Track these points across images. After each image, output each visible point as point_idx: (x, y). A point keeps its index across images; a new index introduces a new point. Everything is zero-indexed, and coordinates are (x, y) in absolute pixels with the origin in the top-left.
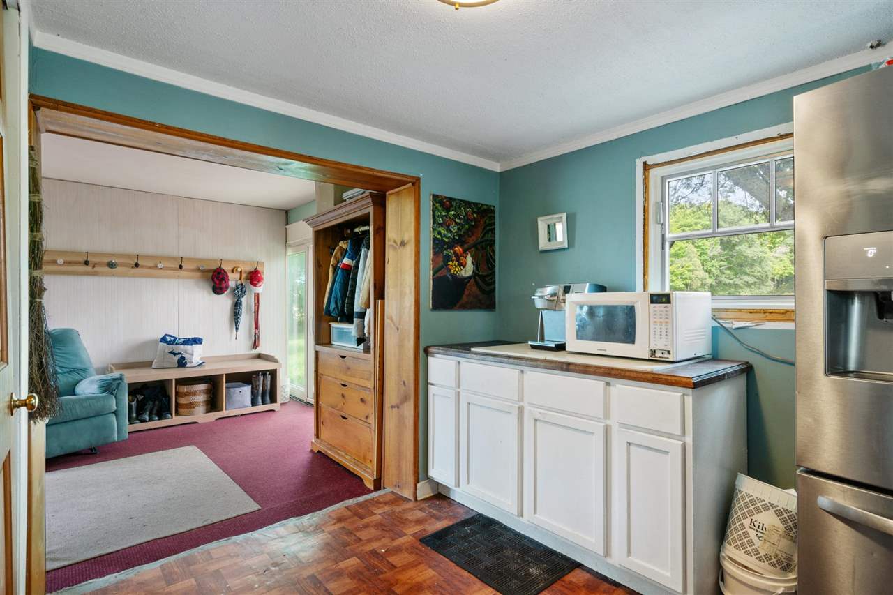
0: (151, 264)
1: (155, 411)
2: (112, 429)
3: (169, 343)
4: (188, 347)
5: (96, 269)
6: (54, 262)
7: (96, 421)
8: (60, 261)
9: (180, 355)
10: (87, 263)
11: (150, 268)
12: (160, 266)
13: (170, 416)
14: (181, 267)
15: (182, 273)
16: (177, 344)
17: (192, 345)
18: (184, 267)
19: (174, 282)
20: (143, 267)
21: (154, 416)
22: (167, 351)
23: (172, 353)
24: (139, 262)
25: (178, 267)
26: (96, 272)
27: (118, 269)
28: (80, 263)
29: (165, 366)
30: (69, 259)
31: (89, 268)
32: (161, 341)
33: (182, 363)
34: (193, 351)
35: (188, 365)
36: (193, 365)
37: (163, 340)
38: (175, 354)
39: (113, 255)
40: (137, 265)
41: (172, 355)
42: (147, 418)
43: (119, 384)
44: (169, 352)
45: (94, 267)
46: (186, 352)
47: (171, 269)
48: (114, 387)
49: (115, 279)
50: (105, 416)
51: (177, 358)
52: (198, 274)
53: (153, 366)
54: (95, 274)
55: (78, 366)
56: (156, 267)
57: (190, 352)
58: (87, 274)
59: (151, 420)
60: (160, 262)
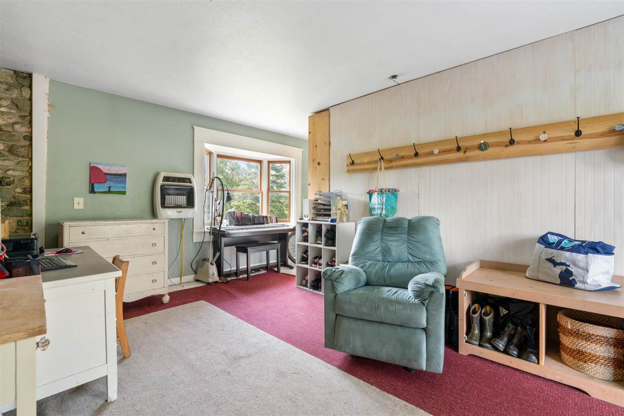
0: (531, 137)
1: (515, 341)
2: (419, 352)
3: (549, 245)
4: (580, 257)
5: (467, 154)
6: (432, 153)
7: (402, 332)
8: (436, 151)
9: (564, 268)
10: (459, 149)
11: (529, 142)
12: (543, 137)
13: (534, 358)
14: (578, 133)
15: (581, 142)
16: (563, 249)
17: (587, 253)
18: (584, 132)
19: (568, 158)
20: (519, 143)
21: (512, 347)
22: (544, 257)
23: (551, 260)
24: (515, 138)
25: (573, 134)
26: (468, 157)
27: (490, 150)
28: (452, 150)
29: (541, 277)
30: (443, 148)
31: (460, 155)
32: (539, 242)
33: (567, 280)
34: (587, 263)
35: (578, 285)
36: (588, 287)
37: (543, 240)
38: (555, 264)
39: (484, 135)
40: (512, 142)
41: (551, 265)
42: (501, 345)
43: (432, 293)
44: (547, 259)
45: (465, 152)
46: (575, 265)
47: (562, 139)
48: (426, 295)
49: (489, 163)
50: (412, 330)
51: (558, 270)
52: (613, 139)
53: (527, 275)
54: (466, 160)
55: (428, 257)
56: (537, 140)
57: (582, 264)
58: (460, 160)
59: (506, 352)
60: (544, 132)
